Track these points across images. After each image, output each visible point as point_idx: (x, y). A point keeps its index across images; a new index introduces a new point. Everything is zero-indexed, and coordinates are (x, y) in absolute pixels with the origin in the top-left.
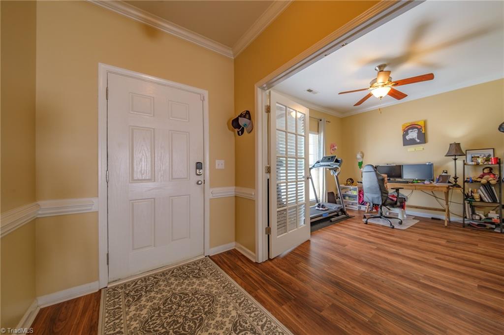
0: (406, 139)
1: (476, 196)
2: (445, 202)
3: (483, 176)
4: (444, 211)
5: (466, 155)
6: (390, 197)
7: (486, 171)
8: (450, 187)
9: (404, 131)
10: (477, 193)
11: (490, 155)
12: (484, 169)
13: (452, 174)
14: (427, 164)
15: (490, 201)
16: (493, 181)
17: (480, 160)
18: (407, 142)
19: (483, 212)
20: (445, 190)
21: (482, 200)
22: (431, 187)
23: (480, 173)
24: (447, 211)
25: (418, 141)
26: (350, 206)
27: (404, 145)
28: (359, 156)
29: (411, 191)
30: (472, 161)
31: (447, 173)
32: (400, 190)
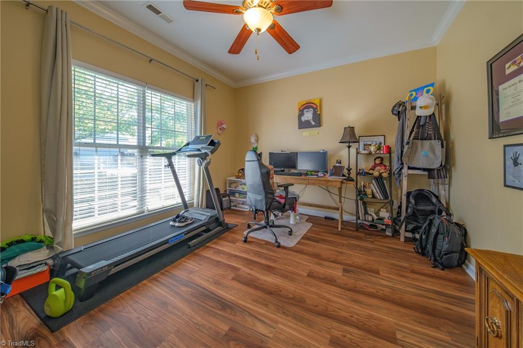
0: (301, 120)
1: (369, 191)
2: (338, 197)
3: (375, 168)
4: (338, 209)
5: (358, 142)
6: (277, 199)
7: (378, 161)
8: (344, 181)
9: (300, 111)
10: (369, 188)
11: (380, 144)
12: (375, 159)
13: (345, 164)
14: (321, 151)
15: (382, 198)
16: (385, 174)
17: (372, 149)
18: (303, 125)
19: (374, 210)
20: (339, 185)
21: (374, 196)
22: (325, 181)
23: (371, 164)
24: (340, 209)
25: (313, 123)
26: (240, 206)
27: (299, 128)
28: (253, 140)
29: (305, 185)
30: (364, 150)
31: (340, 163)
32: (289, 187)
